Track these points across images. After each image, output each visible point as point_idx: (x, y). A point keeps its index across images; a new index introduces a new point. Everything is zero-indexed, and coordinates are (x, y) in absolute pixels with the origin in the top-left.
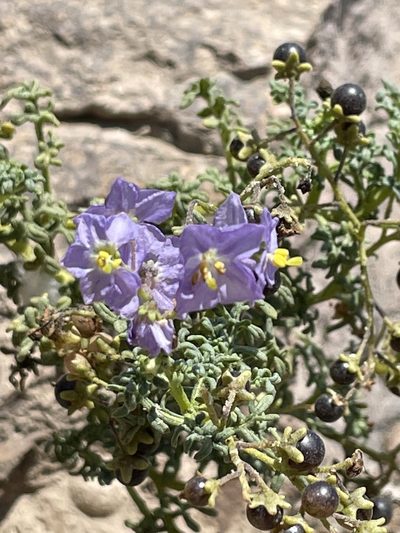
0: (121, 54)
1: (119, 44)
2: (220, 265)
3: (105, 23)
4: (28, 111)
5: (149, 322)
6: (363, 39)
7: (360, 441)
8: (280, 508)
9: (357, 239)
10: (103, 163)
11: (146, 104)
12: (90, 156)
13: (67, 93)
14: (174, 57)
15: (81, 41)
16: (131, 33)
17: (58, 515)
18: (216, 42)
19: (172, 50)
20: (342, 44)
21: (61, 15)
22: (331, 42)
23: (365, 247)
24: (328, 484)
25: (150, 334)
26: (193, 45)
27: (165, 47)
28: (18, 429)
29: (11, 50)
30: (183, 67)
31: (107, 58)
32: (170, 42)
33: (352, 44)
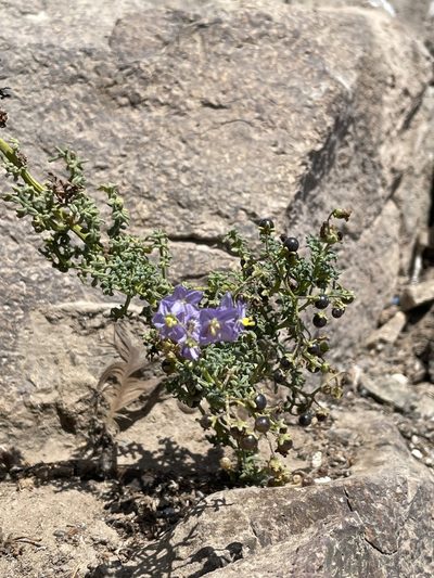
0: (206, 212)
1: (205, 207)
2: (218, 325)
3: (200, 198)
4: (156, 243)
5: (189, 347)
6: (315, 205)
7: (299, 388)
8: (244, 428)
9: (295, 304)
10: (196, 260)
11: (216, 234)
12: (191, 256)
13: (182, 228)
14: (229, 214)
15: (189, 206)
16: (211, 203)
17: (172, 412)
18: (247, 208)
19: (228, 210)
20: (305, 208)
21: (181, 194)
22: (300, 208)
23: (298, 307)
24: (266, 418)
25: (189, 352)
26: (237, 209)
27: (225, 209)
28: (155, 375)
29: (159, 209)
30: (233, 218)
31: (200, 214)
32: (228, 207)
33: (310, 208)
